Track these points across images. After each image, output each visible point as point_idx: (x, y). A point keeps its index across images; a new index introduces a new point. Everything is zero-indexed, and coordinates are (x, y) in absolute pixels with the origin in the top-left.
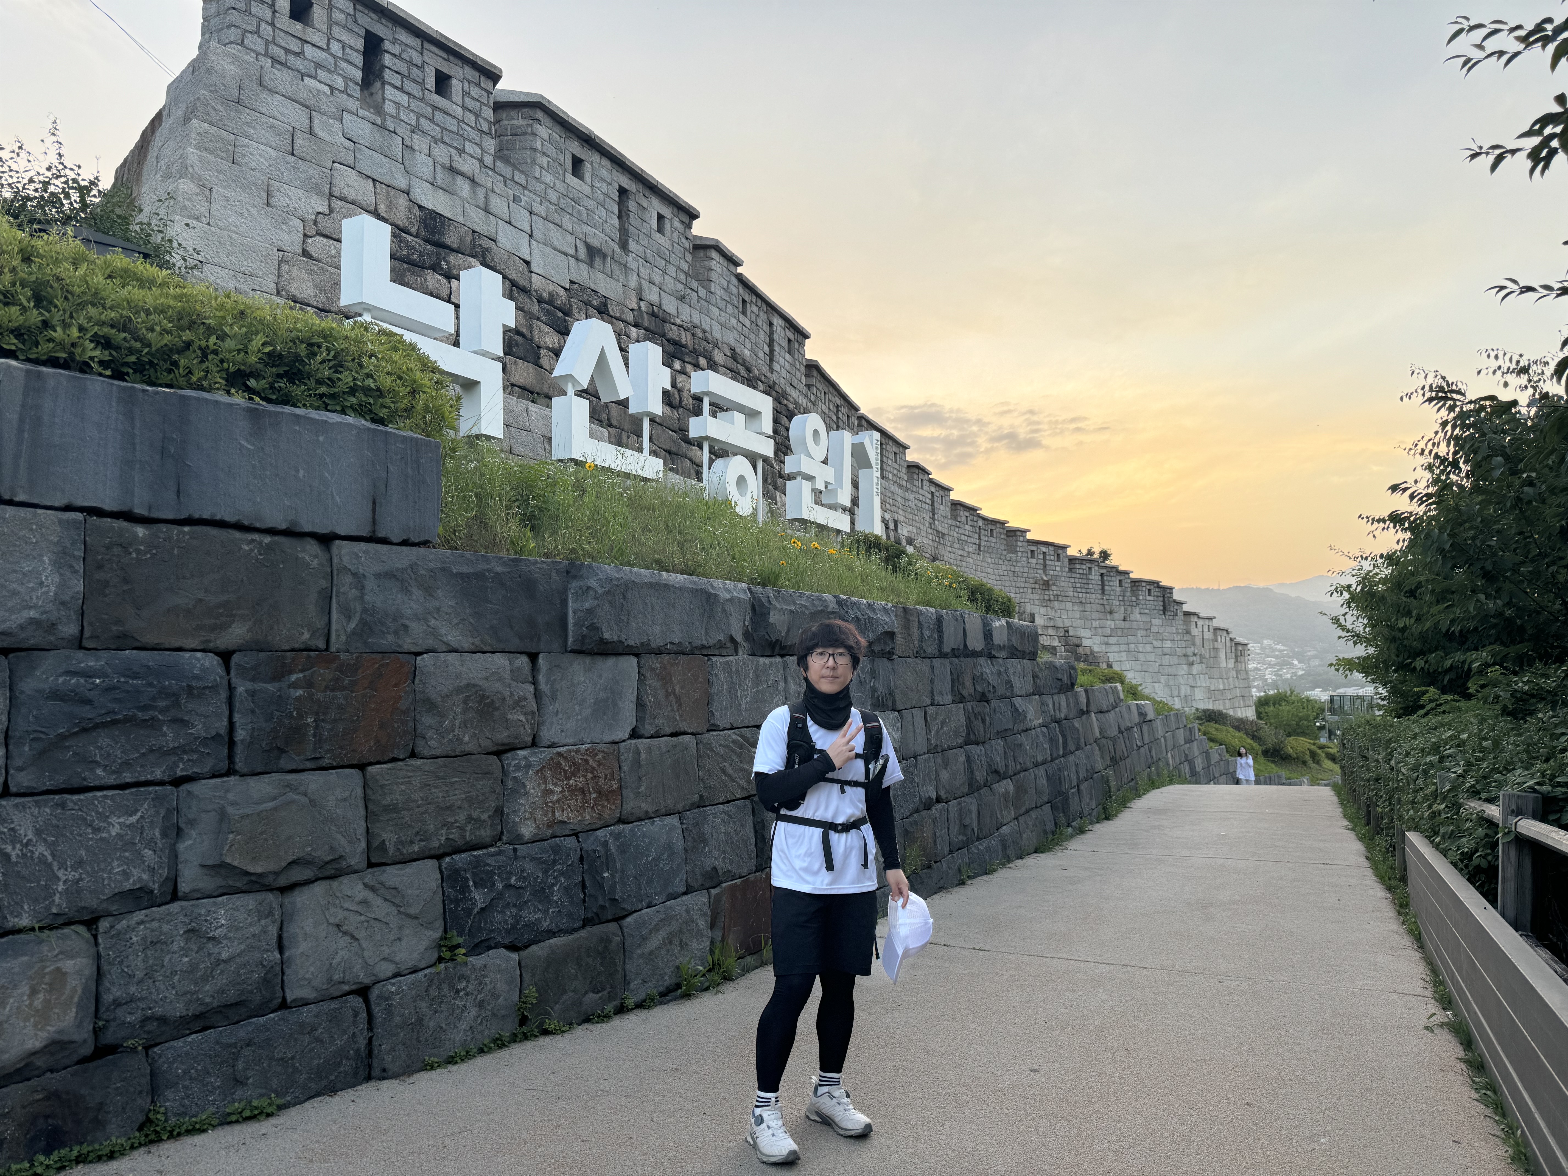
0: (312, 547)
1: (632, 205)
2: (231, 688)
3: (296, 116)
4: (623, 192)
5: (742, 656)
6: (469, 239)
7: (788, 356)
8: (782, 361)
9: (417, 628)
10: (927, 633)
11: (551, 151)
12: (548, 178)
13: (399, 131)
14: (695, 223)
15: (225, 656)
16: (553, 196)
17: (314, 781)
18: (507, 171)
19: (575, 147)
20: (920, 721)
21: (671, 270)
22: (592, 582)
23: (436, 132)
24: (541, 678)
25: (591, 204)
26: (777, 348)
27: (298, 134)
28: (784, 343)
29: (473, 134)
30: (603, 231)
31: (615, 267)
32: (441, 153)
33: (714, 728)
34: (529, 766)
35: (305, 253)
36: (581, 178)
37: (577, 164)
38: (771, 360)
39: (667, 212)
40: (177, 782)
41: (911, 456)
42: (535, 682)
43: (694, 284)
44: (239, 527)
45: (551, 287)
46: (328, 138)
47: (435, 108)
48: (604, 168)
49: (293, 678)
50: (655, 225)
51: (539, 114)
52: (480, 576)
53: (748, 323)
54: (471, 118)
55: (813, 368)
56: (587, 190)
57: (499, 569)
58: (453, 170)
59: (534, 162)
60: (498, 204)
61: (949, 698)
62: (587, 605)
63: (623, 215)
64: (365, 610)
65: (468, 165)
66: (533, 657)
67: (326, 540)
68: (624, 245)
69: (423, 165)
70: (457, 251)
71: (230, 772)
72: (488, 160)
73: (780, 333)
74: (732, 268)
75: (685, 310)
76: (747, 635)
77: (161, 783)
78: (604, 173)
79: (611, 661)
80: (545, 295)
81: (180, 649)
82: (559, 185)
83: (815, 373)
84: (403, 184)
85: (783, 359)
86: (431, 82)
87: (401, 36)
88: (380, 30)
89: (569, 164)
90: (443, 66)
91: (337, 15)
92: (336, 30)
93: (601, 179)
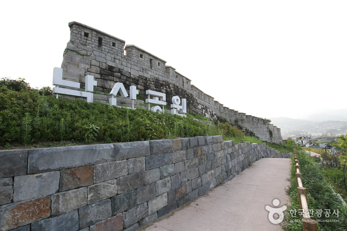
1: (153, 61)
3: (84, 52)
4: (151, 60)
6: (118, 70)
7: (187, 84)
11: (136, 54)
12: (135, 58)
13: (105, 53)
14: (166, 63)
16: (136, 61)
18: (127, 58)
19: (141, 53)
20: (182, 164)
21: (161, 72)
23: (112, 52)
24: (15, 184)
25: (144, 62)
26: (184, 83)
29: (120, 52)
30: (146, 66)
31: (149, 72)
32: (113, 56)
35: (85, 75)
36: (142, 58)
39: (160, 62)
42: (13, 185)
43: (166, 74)
45: (135, 77)
47: (112, 48)
48: (147, 56)
50: (158, 65)
51: (133, 48)
53: (178, 80)
54: (119, 50)
55: (193, 86)
56: (143, 60)
58: (115, 58)
59: (132, 56)
60: (124, 63)
63: (151, 63)
65: (118, 57)
68: (151, 68)
69: (108, 58)
70: (115, 72)
72: (123, 56)
73: (185, 81)
74: (174, 70)
75: (164, 78)
76: (112, 156)
82: (138, 60)
84: (105, 61)
86: (111, 44)
87: (106, 37)
88: (101, 37)
89: (140, 56)
90: (114, 42)
91: (93, 35)
92: (93, 38)
93: (146, 58)
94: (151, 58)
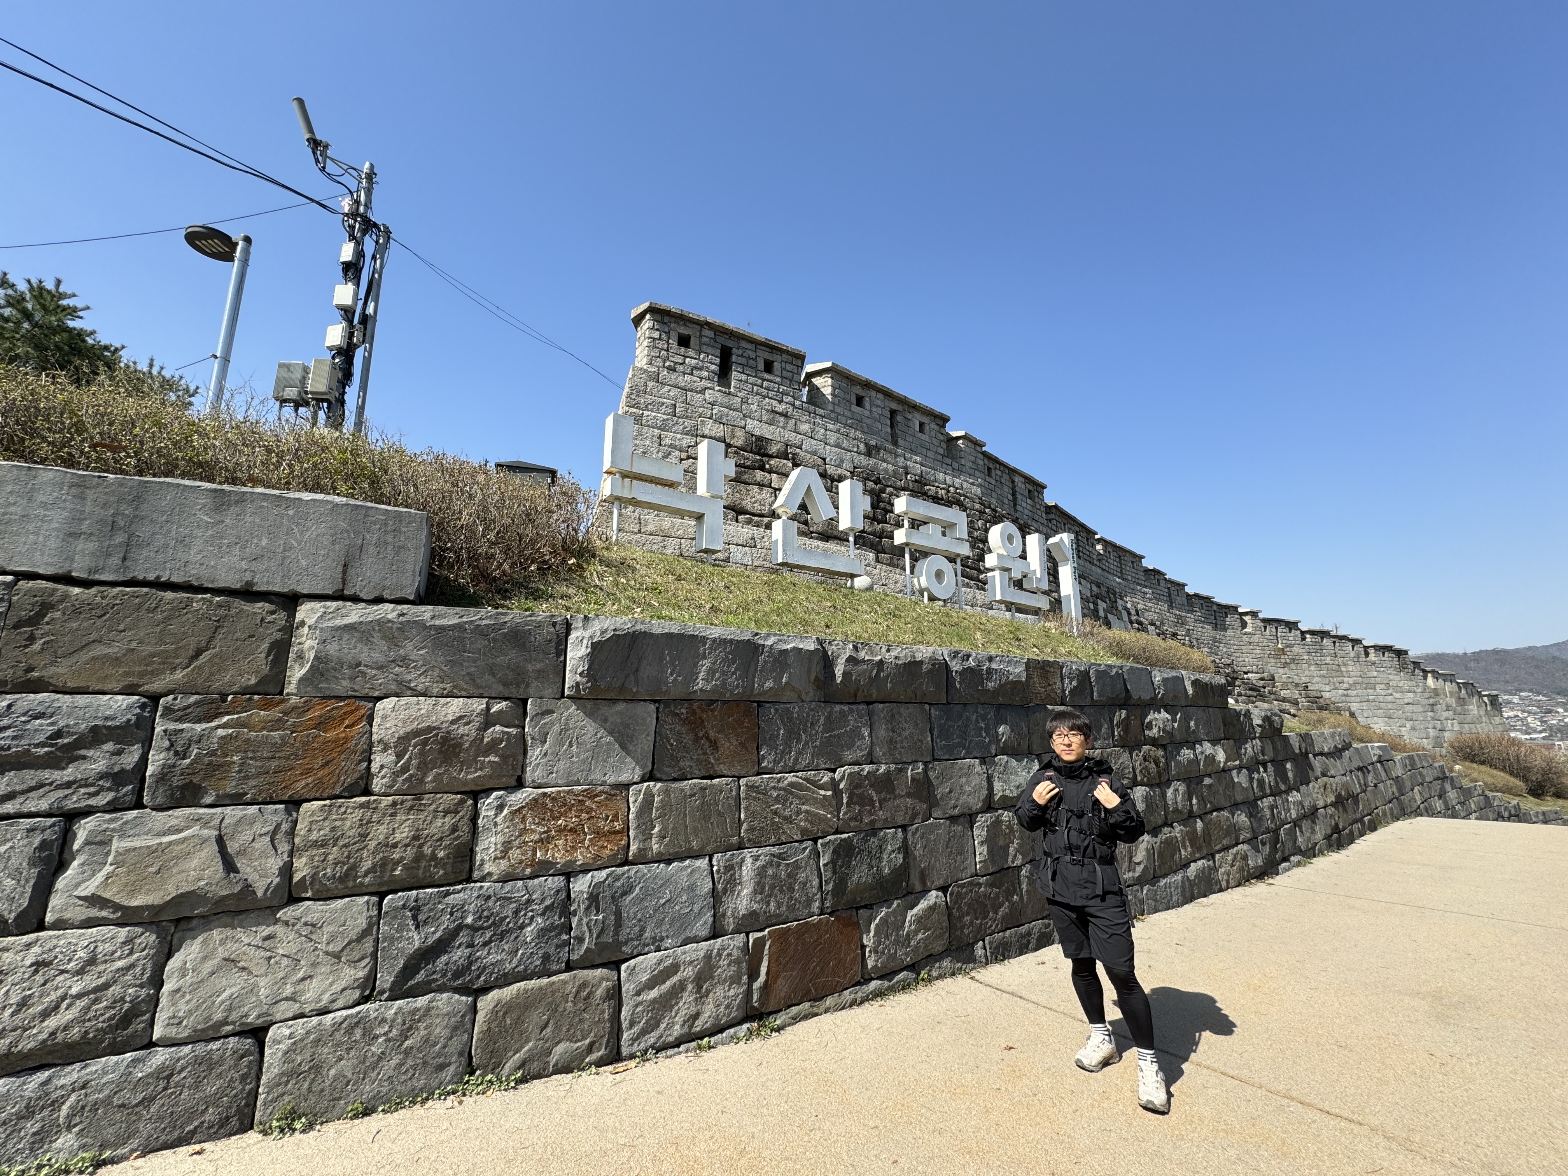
1: (899, 418)
4: (893, 413)
6: (783, 449)
7: (1029, 501)
8: (1024, 505)
11: (841, 394)
12: (840, 410)
13: (739, 394)
14: (948, 425)
16: (844, 419)
18: (812, 409)
19: (858, 390)
21: (931, 454)
22: (589, 633)
23: (764, 392)
25: (871, 421)
26: (1019, 497)
27: (679, 405)
28: (1025, 493)
29: (789, 391)
30: (878, 435)
31: (888, 456)
32: (767, 403)
36: (863, 407)
37: (860, 399)
38: (1015, 504)
39: (926, 420)
42: (523, 726)
43: (949, 461)
45: (841, 472)
46: (696, 405)
47: (764, 380)
48: (878, 399)
49: (225, 719)
50: (917, 428)
51: (833, 374)
52: (457, 628)
53: (993, 482)
54: (788, 383)
55: (1052, 508)
56: (867, 413)
58: (774, 412)
60: (804, 428)
62: (579, 654)
63: (893, 425)
65: (783, 408)
68: (895, 443)
69: (754, 411)
71: (137, 805)
72: (799, 404)
73: (1022, 487)
74: (978, 449)
78: (879, 402)
79: (621, 707)
80: (836, 476)
82: (848, 413)
83: (1054, 510)
84: (741, 423)
85: (1025, 503)
86: (761, 366)
87: (744, 344)
88: (730, 343)
89: (854, 400)
90: (769, 357)
91: (704, 340)
92: (704, 348)
93: (877, 406)
94: (894, 406)
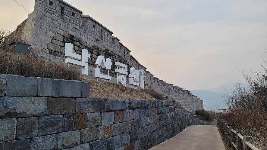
0: (74, 99)
1: (103, 32)
2: (64, 120)
3: (50, 20)
4: (101, 30)
5: (128, 110)
6: (77, 39)
9: (87, 110)
10: (153, 104)
11: (90, 24)
12: (90, 29)
13: (67, 22)
14: (113, 34)
15: (63, 115)
16: (90, 31)
17: (74, 132)
18: (83, 28)
19: (94, 24)
20: (152, 118)
21: (109, 42)
22: (109, 101)
23: (72, 22)
24: (102, 116)
25: (96, 32)
26: (125, 53)
27: (51, 23)
28: (127, 53)
29: (78, 22)
30: (98, 37)
31: (100, 42)
32: (73, 25)
33: (124, 121)
34: (100, 129)
35: (52, 42)
36: (95, 28)
37: (94, 26)
39: (108, 33)
40: (57, 133)
41: (147, 70)
42: (101, 116)
43: (112, 44)
44: (65, 97)
45: (90, 46)
46: (56, 24)
47: (72, 18)
49: (72, 118)
50: (106, 35)
51: (88, 19)
52: (94, 101)
53: (121, 50)
54: (78, 20)
55: (131, 56)
56: (96, 30)
57: (97, 100)
58: (75, 28)
59: (88, 26)
60: (82, 33)
61: (157, 114)
62: (108, 105)
63: (101, 34)
64: (80, 108)
65: (77, 27)
66: (101, 113)
67: (75, 98)
68: (101, 39)
69: (70, 28)
70: (76, 41)
71: (64, 131)
72: (80, 26)
73: (126, 51)
74: (118, 41)
75: (111, 48)
76: (128, 107)
77: (56, 134)
78: (99, 28)
79: (111, 112)
80: (89, 47)
81: (58, 115)
82: (92, 30)
83: (131, 57)
84: (67, 31)
85: (126, 55)
86: (72, 14)
87: (67, 7)
88: (64, 6)
90: (74, 12)
92: (57, 7)
93: (98, 28)
